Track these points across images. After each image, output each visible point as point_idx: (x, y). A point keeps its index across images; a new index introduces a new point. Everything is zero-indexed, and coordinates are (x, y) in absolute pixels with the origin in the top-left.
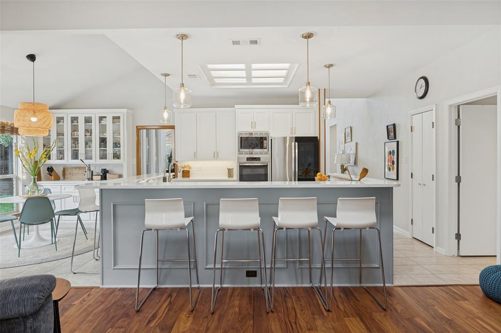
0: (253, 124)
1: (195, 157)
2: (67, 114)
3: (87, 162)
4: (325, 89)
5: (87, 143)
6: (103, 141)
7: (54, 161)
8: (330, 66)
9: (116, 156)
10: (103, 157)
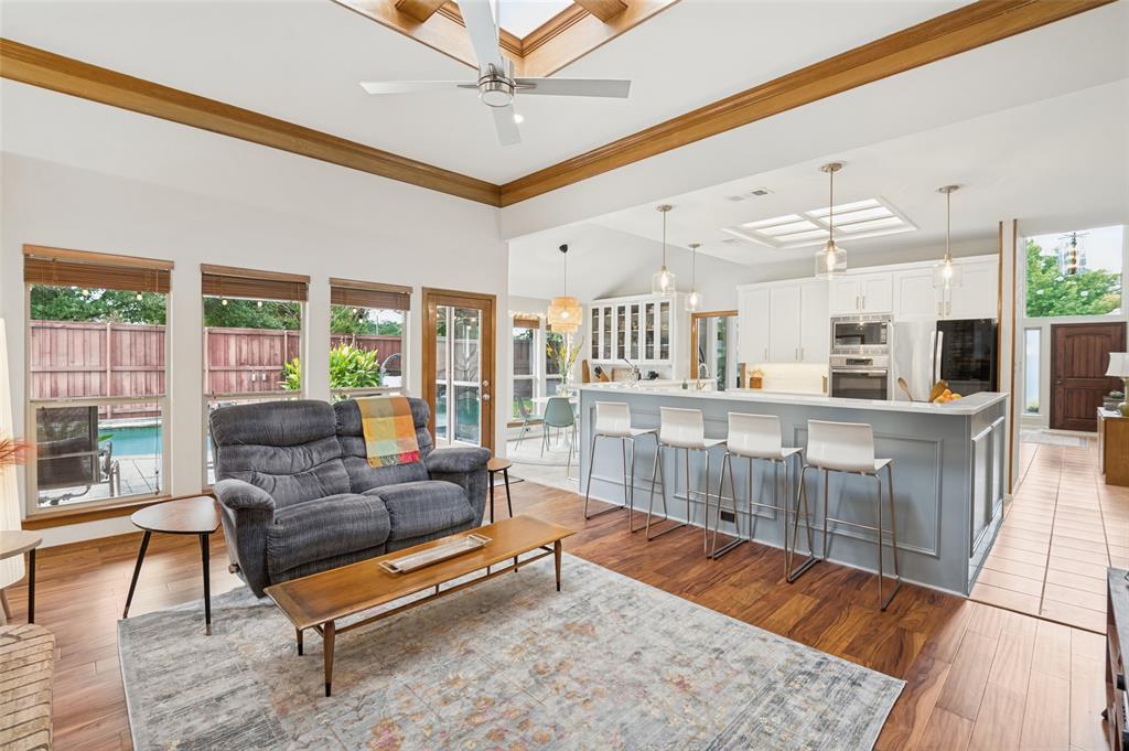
0: (861, 302)
1: (767, 358)
2: (614, 303)
3: (633, 362)
4: (1015, 221)
5: (635, 339)
6: (650, 335)
7: (601, 361)
8: (951, 189)
9: (664, 354)
10: (649, 356)
